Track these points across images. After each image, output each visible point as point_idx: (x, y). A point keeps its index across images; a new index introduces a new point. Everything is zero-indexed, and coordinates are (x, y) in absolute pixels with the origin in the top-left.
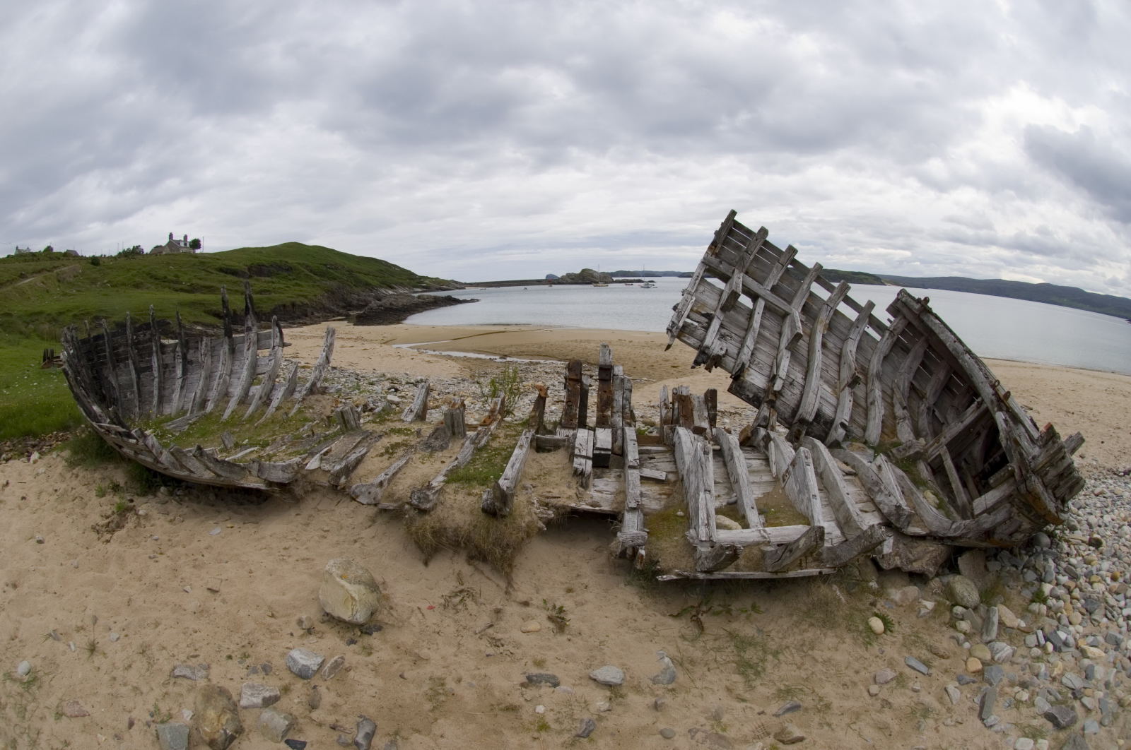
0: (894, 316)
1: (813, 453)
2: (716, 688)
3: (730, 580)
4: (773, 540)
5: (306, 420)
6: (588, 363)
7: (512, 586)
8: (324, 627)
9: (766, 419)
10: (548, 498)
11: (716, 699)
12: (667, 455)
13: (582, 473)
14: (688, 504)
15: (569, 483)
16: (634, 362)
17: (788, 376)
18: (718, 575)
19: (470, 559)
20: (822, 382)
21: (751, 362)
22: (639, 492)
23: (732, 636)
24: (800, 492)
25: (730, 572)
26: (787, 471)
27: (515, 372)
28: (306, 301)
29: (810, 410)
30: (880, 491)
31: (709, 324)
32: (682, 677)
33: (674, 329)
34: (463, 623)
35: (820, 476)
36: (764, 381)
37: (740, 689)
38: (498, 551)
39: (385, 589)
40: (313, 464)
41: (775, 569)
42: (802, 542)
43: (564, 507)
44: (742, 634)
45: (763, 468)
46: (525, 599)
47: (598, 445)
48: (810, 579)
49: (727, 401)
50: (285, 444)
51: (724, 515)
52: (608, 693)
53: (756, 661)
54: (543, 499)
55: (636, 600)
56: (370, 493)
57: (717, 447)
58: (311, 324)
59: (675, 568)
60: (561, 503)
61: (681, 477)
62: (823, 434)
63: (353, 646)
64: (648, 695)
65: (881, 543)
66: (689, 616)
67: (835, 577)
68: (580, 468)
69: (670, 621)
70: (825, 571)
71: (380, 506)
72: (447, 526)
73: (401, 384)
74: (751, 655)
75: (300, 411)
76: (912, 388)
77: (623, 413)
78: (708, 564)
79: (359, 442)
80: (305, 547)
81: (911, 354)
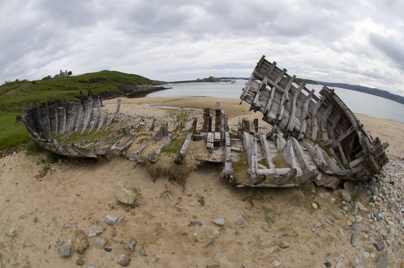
0: (322, 95)
1: (292, 142)
2: (258, 227)
3: (263, 187)
4: (278, 173)
5: (111, 132)
6: (212, 110)
7: (185, 189)
8: (118, 206)
9: (275, 130)
10: (198, 157)
11: (258, 231)
12: (240, 142)
13: (210, 148)
14: (248, 159)
15: (205, 152)
16: (228, 109)
17: (283, 115)
18: (258, 185)
19: (170, 180)
20: (296, 117)
21: (271, 109)
22: (230, 155)
23: (264, 208)
24: (288, 156)
25: (263, 184)
26: (283, 149)
27: (186, 113)
28: (110, 91)
29: (291, 127)
30: (316, 157)
31: (255, 96)
32: (246, 223)
33: (243, 97)
34: (167, 203)
35: (295, 151)
36: (275, 116)
37: (266, 227)
38: (180, 176)
39: (140, 191)
40: (113, 147)
41: (279, 184)
42: (289, 174)
43: (203, 160)
44: (267, 207)
45: (275, 147)
46: (190, 194)
47: (216, 138)
48: (291, 188)
49: (262, 123)
50: (103, 141)
51: (261, 164)
52: (219, 228)
53: (272, 217)
54: (196, 157)
55: (229, 194)
56: (134, 157)
57: (258, 139)
58: (112, 99)
59: (243, 183)
60: (202, 159)
61: (245, 150)
62: (296, 136)
63: (128, 213)
64: (234, 229)
65: (317, 176)
66: (248, 200)
67: (300, 188)
68: (209, 146)
69: (241, 202)
70: (297, 185)
71: (137, 161)
72: (162, 168)
73: (145, 118)
74: (270, 215)
75: (109, 129)
76: (328, 121)
77: (224, 127)
78: (255, 181)
79: (130, 139)
80: (111, 177)
81: (328, 109)
